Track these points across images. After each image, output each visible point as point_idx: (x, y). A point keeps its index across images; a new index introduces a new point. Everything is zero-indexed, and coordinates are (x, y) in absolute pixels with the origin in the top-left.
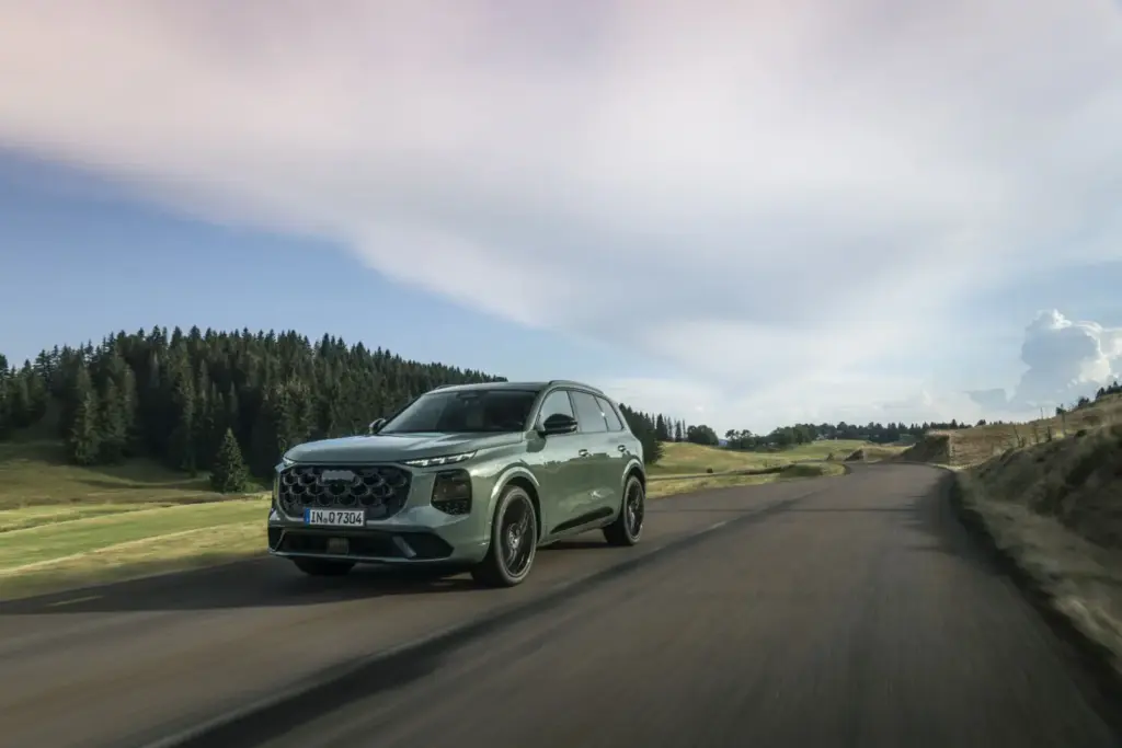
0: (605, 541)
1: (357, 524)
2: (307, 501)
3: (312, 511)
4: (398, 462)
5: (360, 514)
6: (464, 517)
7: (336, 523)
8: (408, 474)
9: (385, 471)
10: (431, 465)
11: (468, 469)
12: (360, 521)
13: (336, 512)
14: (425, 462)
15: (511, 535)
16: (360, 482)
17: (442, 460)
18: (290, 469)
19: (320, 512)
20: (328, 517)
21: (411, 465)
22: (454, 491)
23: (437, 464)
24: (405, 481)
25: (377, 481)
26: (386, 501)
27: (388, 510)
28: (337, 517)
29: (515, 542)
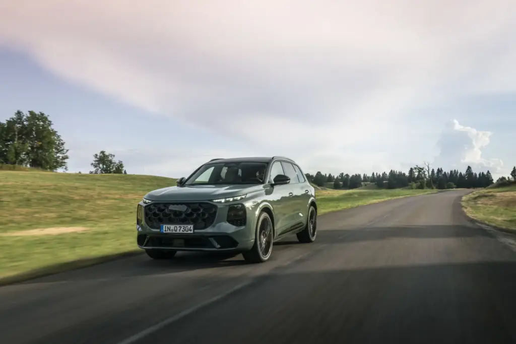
0: (298, 241)
1: (189, 232)
2: (161, 221)
3: (164, 226)
4: (209, 200)
5: (191, 227)
6: (243, 228)
7: (178, 232)
8: (215, 207)
9: (203, 205)
10: (226, 202)
11: (244, 203)
12: (191, 230)
13: (178, 226)
14: (223, 201)
15: (262, 237)
16: (190, 211)
17: (231, 199)
18: (150, 205)
19: (169, 226)
20: (173, 229)
21: (215, 202)
22: (237, 215)
23: (229, 201)
24: (214, 210)
25: (199, 210)
26: (204, 220)
27: (205, 225)
28: (178, 229)
29: (264, 240)
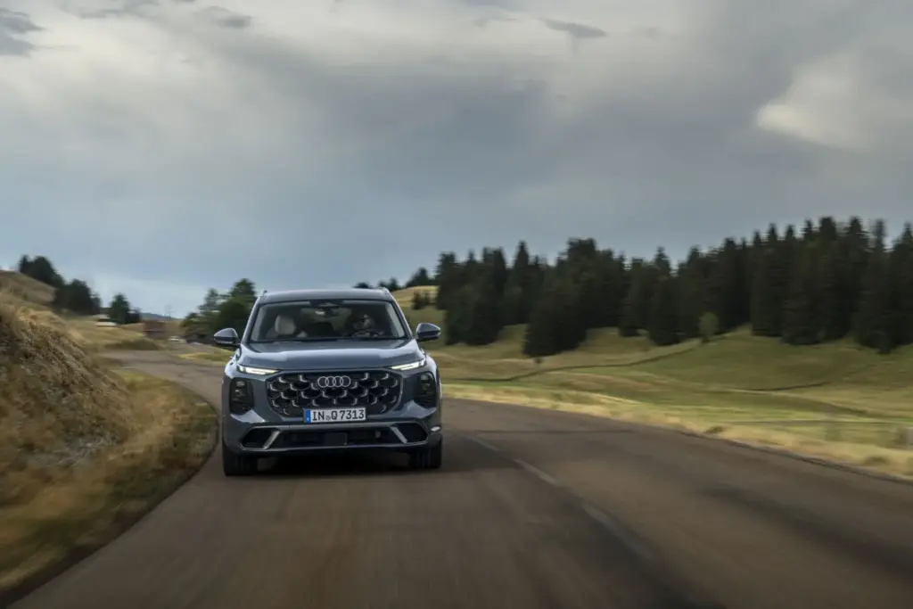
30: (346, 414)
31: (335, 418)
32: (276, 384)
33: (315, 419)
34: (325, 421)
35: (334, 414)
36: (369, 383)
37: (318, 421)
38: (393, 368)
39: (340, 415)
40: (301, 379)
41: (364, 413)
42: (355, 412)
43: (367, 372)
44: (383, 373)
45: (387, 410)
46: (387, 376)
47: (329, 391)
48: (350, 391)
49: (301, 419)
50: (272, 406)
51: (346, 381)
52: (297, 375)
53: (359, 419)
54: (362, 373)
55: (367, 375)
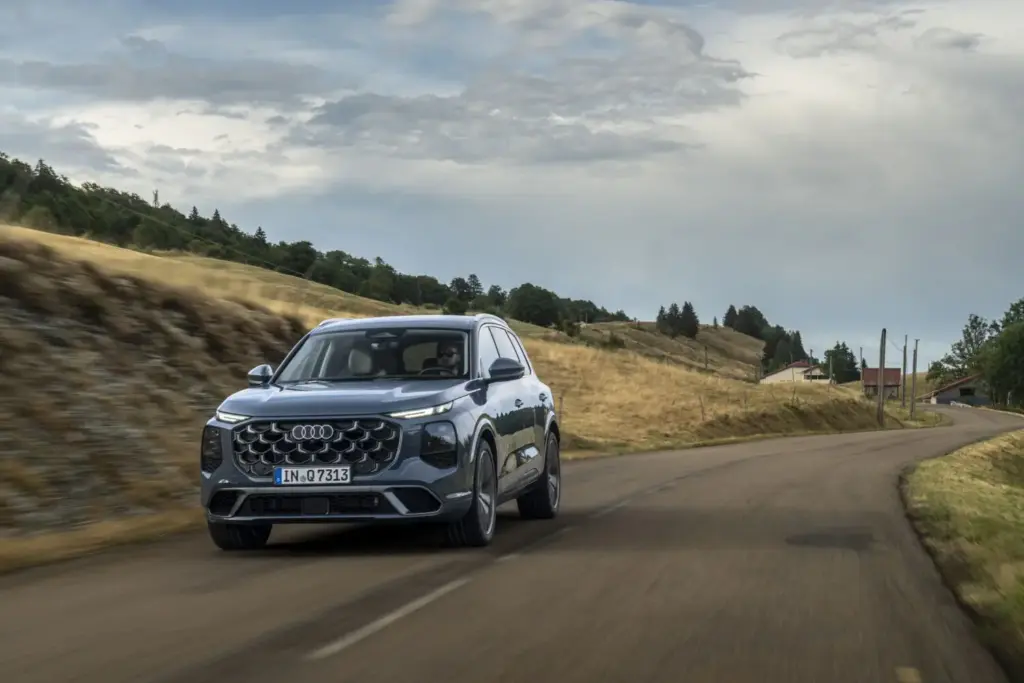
30: (326, 475)
31: (312, 480)
32: (244, 435)
33: (286, 480)
34: (300, 482)
35: (311, 474)
36: (357, 434)
37: (290, 483)
38: (393, 415)
39: (317, 475)
40: (274, 429)
41: (348, 473)
42: (337, 471)
43: (356, 420)
44: (377, 422)
45: (379, 470)
46: (382, 425)
47: (306, 444)
48: (333, 445)
49: (270, 480)
50: (238, 463)
51: (327, 432)
52: (269, 423)
53: (341, 481)
54: (350, 421)
55: (356, 425)
